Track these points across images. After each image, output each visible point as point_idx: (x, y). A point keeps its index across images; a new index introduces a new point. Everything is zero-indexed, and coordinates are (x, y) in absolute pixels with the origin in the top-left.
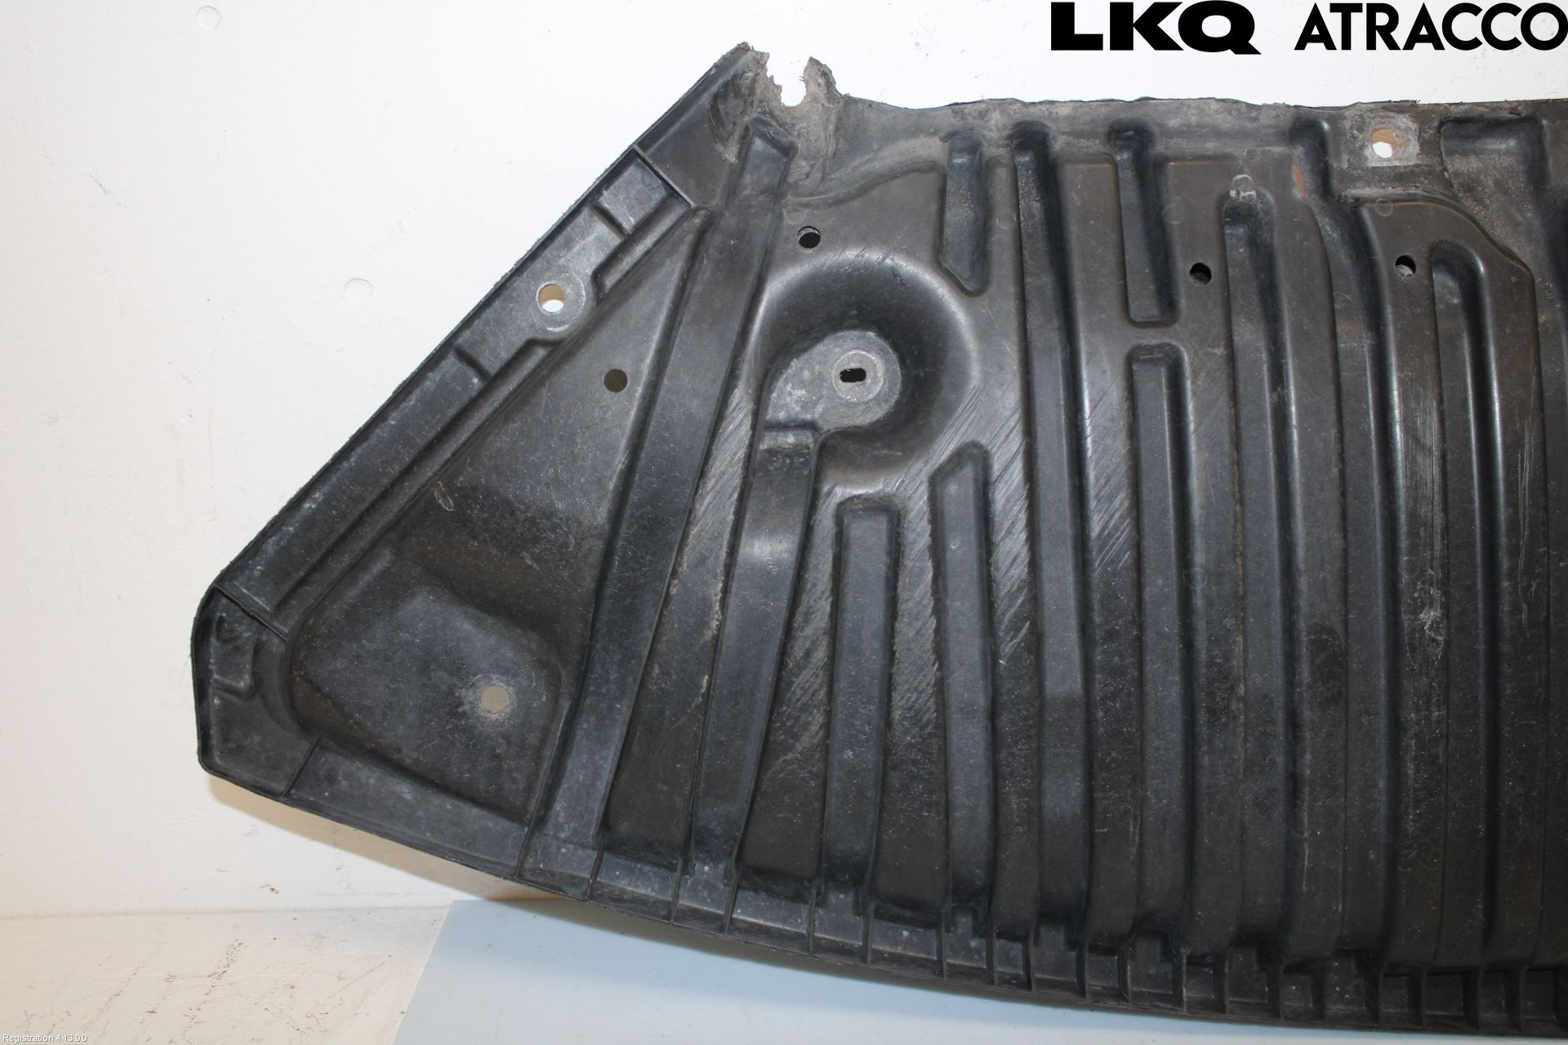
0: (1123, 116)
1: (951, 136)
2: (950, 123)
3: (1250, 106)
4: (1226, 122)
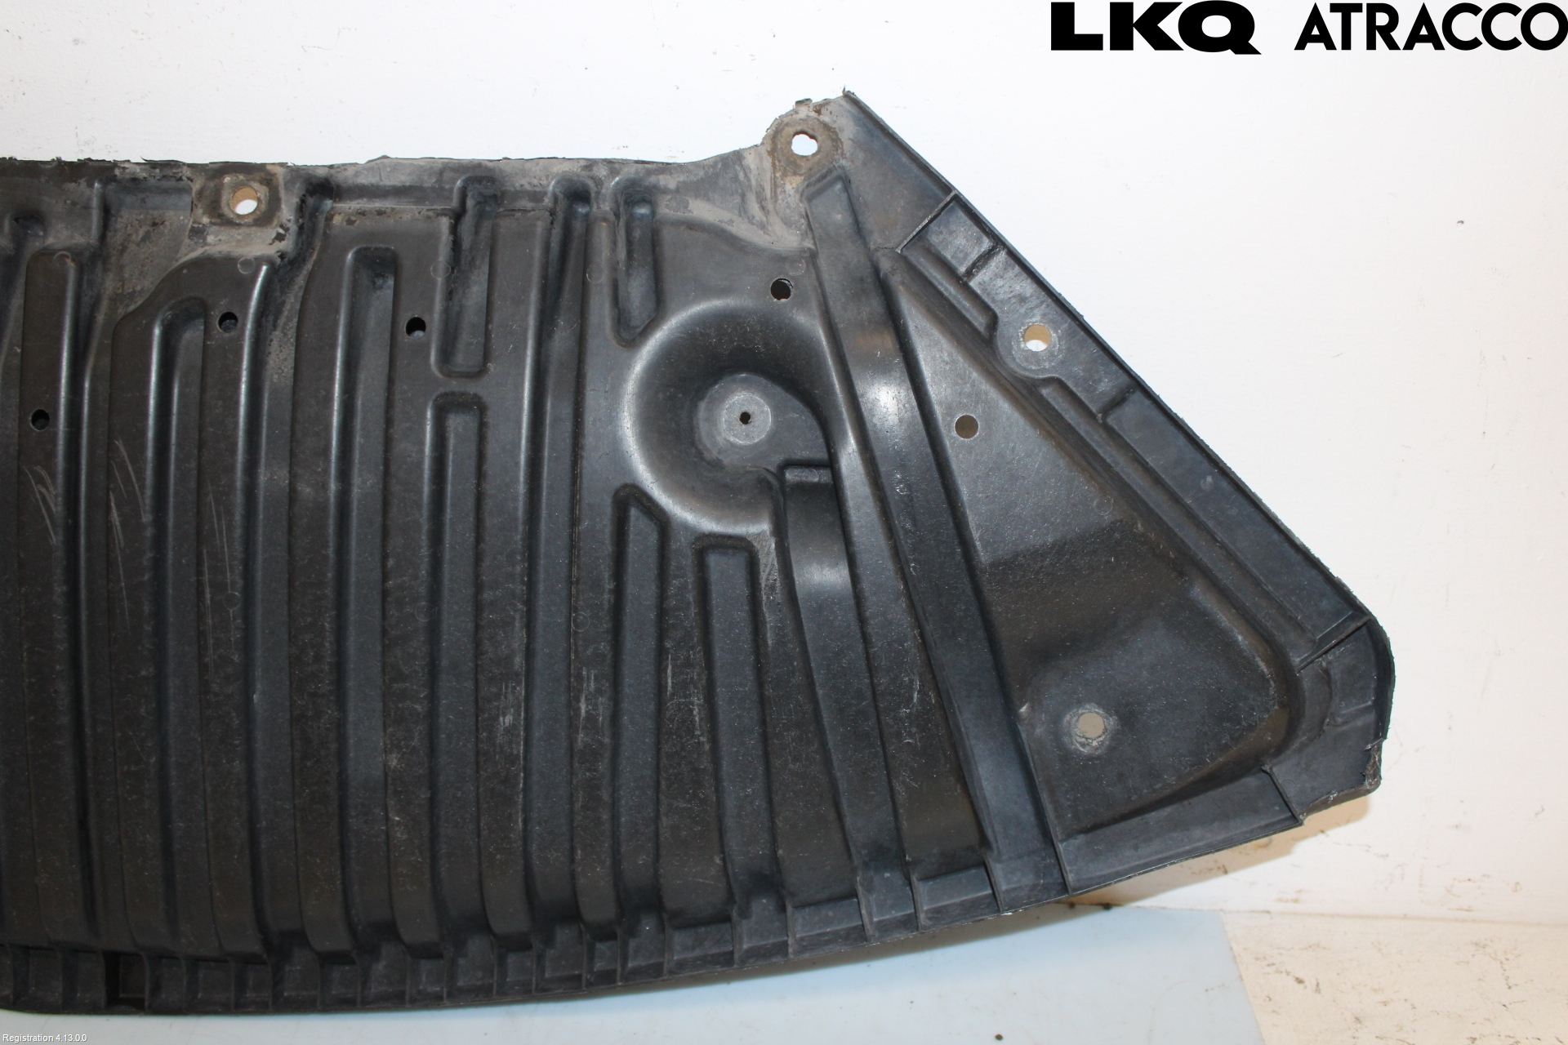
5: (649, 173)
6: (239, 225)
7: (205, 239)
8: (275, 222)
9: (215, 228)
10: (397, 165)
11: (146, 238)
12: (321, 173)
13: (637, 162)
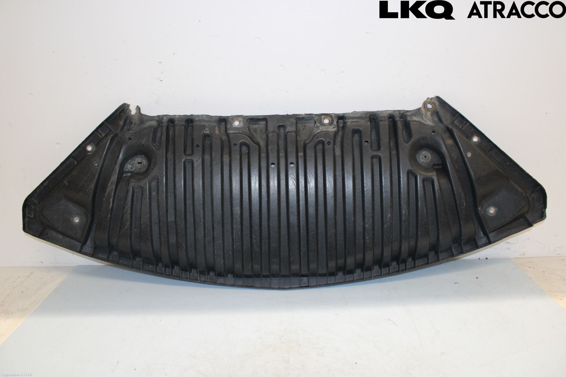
0: (188, 118)
1: (158, 121)
2: (157, 118)
3: (211, 116)
4: (206, 119)
5: (405, 112)
6: (326, 125)
7: (319, 128)
8: (333, 124)
9: (321, 126)
10: (357, 113)
11: (304, 129)
12: (341, 115)
13: (403, 110)
